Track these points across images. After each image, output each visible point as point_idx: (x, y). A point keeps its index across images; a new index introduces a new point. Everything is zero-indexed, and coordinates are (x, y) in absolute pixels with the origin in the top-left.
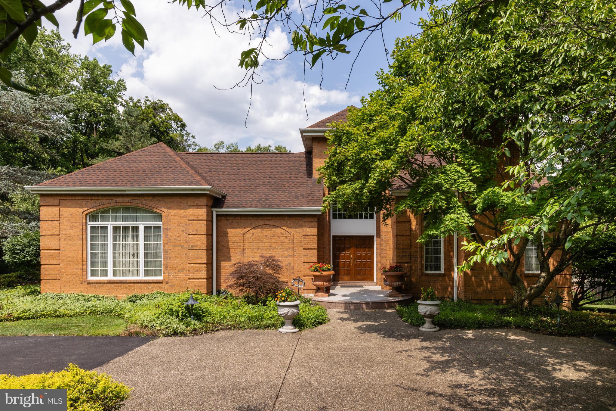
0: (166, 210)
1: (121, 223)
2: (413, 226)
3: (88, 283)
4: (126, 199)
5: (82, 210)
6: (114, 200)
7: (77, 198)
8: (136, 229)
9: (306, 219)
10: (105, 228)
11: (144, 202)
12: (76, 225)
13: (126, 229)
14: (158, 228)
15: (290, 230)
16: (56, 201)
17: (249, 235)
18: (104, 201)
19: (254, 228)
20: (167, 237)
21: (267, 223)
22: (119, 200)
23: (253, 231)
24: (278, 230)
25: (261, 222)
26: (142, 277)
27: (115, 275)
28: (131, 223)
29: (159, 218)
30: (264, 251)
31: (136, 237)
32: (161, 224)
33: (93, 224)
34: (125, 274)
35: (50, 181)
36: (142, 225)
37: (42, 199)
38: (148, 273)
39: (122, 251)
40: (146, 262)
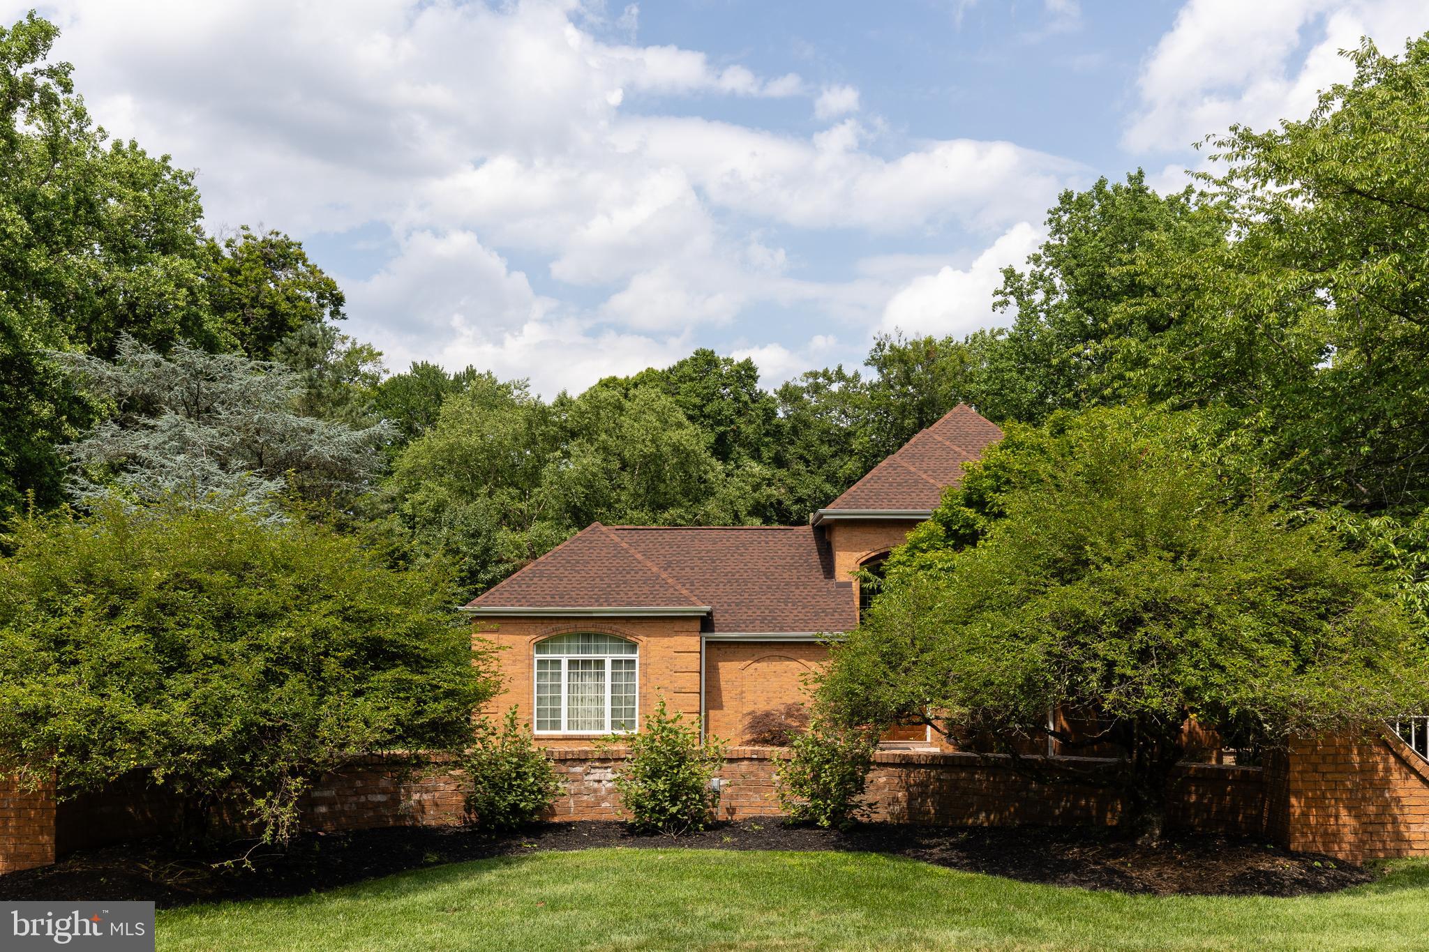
0: (644, 639)
1: (580, 656)
4: (590, 623)
5: (528, 638)
6: (573, 624)
7: (523, 621)
8: (600, 663)
10: (557, 663)
11: (615, 627)
12: (519, 658)
13: (586, 663)
14: (631, 663)
16: (494, 626)
17: (751, 670)
18: (560, 625)
19: (758, 661)
20: (644, 674)
21: (777, 653)
22: (581, 624)
23: (756, 665)
24: (793, 664)
25: (768, 652)
26: (608, 730)
27: (570, 727)
28: (593, 656)
29: (633, 647)
30: (771, 695)
31: (600, 675)
32: (635, 656)
33: (540, 656)
34: (585, 727)
35: (483, 598)
36: (609, 658)
37: (475, 623)
38: (616, 726)
39: (581, 693)
40: (614, 710)
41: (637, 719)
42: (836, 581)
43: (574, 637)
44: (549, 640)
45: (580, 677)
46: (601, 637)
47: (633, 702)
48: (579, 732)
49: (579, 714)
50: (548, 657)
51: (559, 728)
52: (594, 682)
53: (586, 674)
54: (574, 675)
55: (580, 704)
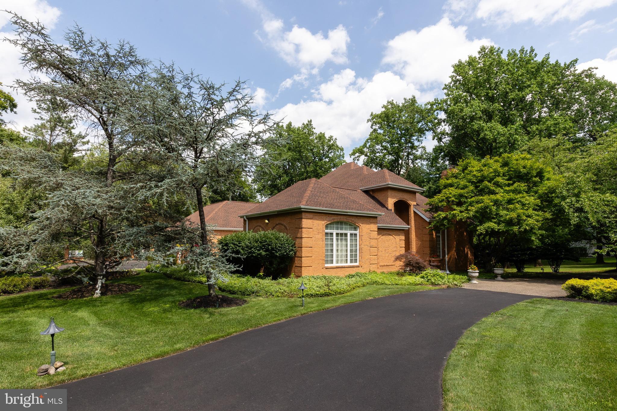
0: (362, 225)
1: (340, 231)
2: (434, 236)
3: (326, 268)
4: (345, 217)
5: (323, 222)
6: (339, 217)
7: (322, 215)
8: (346, 235)
9: (401, 232)
10: (332, 234)
11: (353, 219)
12: (320, 231)
13: (341, 234)
14: (356, 235)
15: (395, 237)
16: (311, 215)
17: (380, 239)
18: (335, 217)
19: (382, 236)
20: (361, 239)
21: (387, 233)
22: (342, 217)
24: (391, 237)
25: (385, 232)
26: (349, 264)
27: (337, 262)
28: (343, 231)
29: (355, 229)
30: (386, 248)
31: (346, 240)
32: (357, 232)
33: (327, 231)
34: (341, 262)
35: (304, 203)
36: (349, 232)
37: (303, 214)
38: (351, 261)
39: (340, 248)
40: (351, 255)
41: (358, 258)
42: (387, 209)
43: (337, 223)
44: (330, 224)
45: (339, 241)
46: (346, 223)
47: (356, 251)
48: (340, 265)
49: (340, 256)
50: (329, 231)
51: (332, 263)
52: (344, 243)
53: (341, 239)
54: (337, 240)
55: (340, 253)
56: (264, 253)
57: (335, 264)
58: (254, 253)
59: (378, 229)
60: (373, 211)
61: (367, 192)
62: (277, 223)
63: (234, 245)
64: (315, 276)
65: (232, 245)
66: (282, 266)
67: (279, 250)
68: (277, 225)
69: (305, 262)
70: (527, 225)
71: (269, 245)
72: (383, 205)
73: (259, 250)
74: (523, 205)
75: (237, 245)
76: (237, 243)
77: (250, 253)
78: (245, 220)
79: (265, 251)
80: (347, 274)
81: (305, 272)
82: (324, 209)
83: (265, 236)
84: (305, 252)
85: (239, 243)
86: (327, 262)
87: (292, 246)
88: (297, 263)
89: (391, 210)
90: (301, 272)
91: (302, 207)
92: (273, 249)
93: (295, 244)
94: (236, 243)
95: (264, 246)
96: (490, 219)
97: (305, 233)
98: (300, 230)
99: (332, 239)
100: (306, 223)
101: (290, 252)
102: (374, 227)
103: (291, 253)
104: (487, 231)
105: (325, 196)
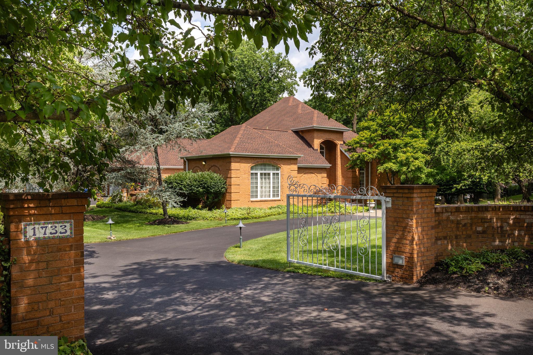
0: (283, 166)
1: (263, 172)
2: (357, 174)
3: (252, 202)
4: (268, 160)
5: (249, 165)
6: (263, 160)
7: (247, 159)
8: (269, 174)
9: (323, 170)
10: (256, 174)
11: (275, 161)
12: (246, 172)
13: (265, 174)
14: (278, 174)
15: (317, 175)
16: (239, 160)
17: (303, 177)
18: (259, 160)
19: (305, 174)
20: (282, 178)
21: (310, 171)
22: (265, 160)
23: (304, 175)
24: (313, 175)
25: (307, 171)
26: (272, 198)
28: (267, 172)
29: (278, 169)
31: (269, 178)
32: (279, 172)
33: (252, 172)
34: (265, 197)
35: (233, 149)
36: (271, 172)
37: (232, 159)
38: (274, 196)
39: (264, 185)
40: (273, 191)
41: (280, 193)
42: (313, 149)
43: (261, 165)
44: (255, 166)
45: (263, 179)
46: (269, 165)
47: (278, 188)
48: (264, 199)
49: (263, 192)
50: (254, 172)
51: (257, 197)
52: (267, 181)
53: (265, 178)
54: (262, 178)
55: (263, 189)
56: (201, 190)
57: (259, 199)
58: (194, 190)
59: (298, 168)
60: (293, 153)
61: (297, 133)
62: (213, 164)
63: (177, 183)
64: (242, 208)
65: (175, 184)
66: (216, 200)
67: (213, 187)
68: (212, 166)
69: (234, 196)
70: (413, 166)
71: (206, 184)
72: (310, 145)
73: (197, 188)
74: (414, 148)
75: (180, 184)
76: (180, 182)
77: (191, 190)
78: (184, 161)
79: (202, 188)
80: (270, 206)
81: (234, 205)
82: (249, 154)
83: (202, 176)
84: (233, 189)
85: (181, 182)
86: (252, 196)
87: (224, 185)
88: (227, 197)
89: (317, 150)
90: (231, 205)
91: (231, 153)
92: (208, 187)
93: (226, 182)
94: (178, 182)
95: (201, 184)
96: (390, 160)
97: (233, 174)
98: (230, 171)
99: (257, 178)
100: (234, 165)
101: (221, 189)
102: (295, 167)
103: (223, 190)
104: (385, 170)
105: (252, 142)
